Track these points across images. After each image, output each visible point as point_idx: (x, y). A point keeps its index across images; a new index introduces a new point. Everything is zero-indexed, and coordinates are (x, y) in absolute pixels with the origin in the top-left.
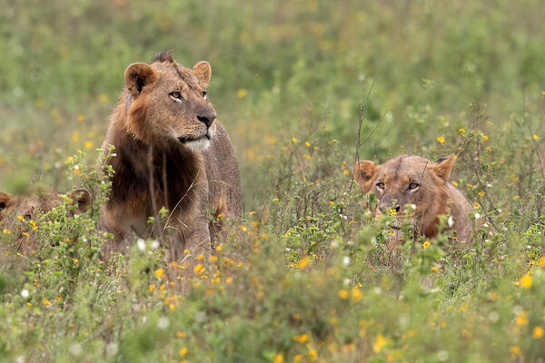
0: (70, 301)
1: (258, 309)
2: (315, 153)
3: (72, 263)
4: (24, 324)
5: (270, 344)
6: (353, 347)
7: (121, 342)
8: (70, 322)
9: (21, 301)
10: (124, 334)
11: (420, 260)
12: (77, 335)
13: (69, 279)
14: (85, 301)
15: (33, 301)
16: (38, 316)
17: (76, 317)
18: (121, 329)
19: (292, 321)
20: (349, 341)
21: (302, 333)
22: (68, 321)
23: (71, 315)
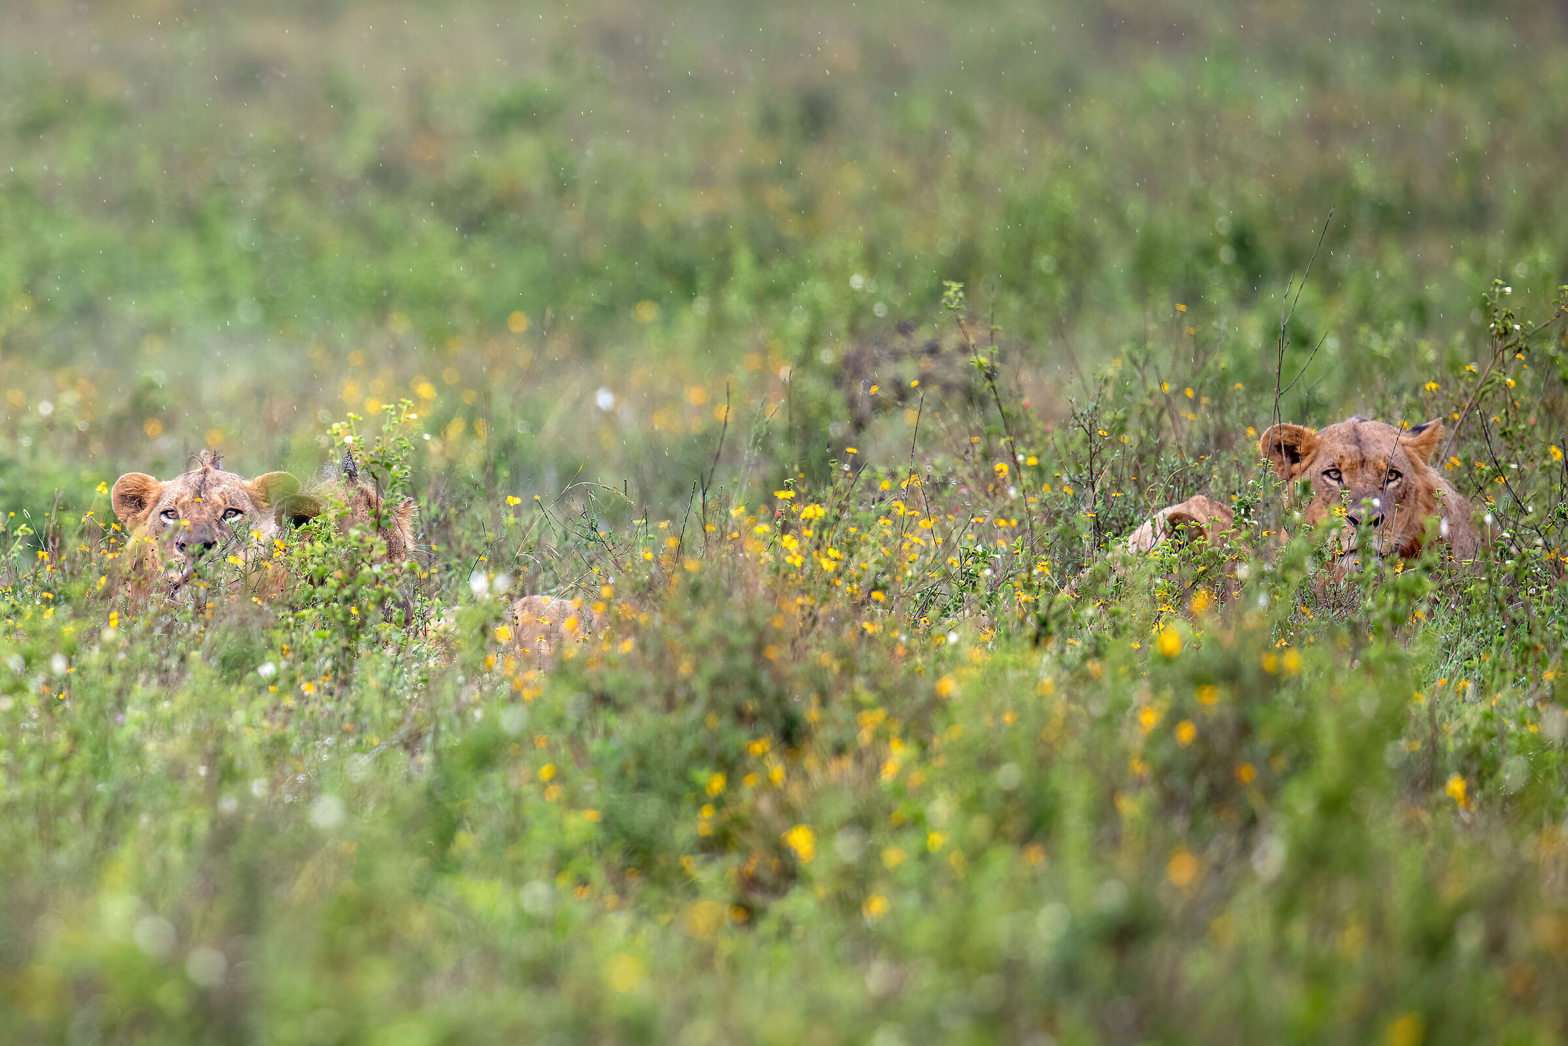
0: (345, 683)
1: (680, 695)
2: (1203, 409)
3: (348, 615)
4: (266, 723)
5: (701, 756)
6: (847, 763)
7: (437, 753)
8: (347, 718)
9: (260, 683)
10: (442, 742)
11: (1391, 598)
12: (359, 742)
13: (344, 643)
14: (373, 682)
15: (281, 683)
16: (290, 711)
17: (357, 711)
18: (437, 733)
19: (740, 716)
20: (839, 750)
21: (756, 737)
22: (343, 717)
23: (348, 708)
